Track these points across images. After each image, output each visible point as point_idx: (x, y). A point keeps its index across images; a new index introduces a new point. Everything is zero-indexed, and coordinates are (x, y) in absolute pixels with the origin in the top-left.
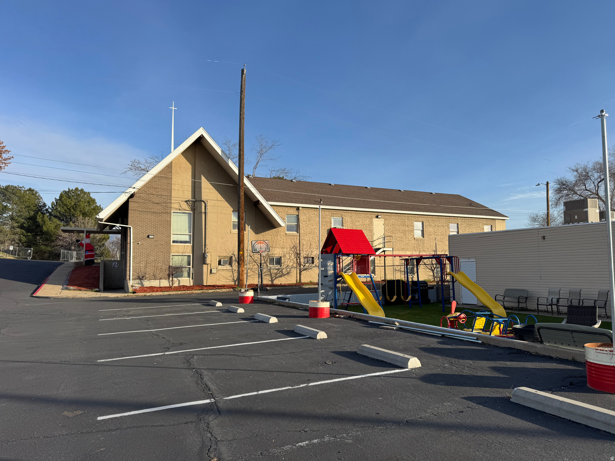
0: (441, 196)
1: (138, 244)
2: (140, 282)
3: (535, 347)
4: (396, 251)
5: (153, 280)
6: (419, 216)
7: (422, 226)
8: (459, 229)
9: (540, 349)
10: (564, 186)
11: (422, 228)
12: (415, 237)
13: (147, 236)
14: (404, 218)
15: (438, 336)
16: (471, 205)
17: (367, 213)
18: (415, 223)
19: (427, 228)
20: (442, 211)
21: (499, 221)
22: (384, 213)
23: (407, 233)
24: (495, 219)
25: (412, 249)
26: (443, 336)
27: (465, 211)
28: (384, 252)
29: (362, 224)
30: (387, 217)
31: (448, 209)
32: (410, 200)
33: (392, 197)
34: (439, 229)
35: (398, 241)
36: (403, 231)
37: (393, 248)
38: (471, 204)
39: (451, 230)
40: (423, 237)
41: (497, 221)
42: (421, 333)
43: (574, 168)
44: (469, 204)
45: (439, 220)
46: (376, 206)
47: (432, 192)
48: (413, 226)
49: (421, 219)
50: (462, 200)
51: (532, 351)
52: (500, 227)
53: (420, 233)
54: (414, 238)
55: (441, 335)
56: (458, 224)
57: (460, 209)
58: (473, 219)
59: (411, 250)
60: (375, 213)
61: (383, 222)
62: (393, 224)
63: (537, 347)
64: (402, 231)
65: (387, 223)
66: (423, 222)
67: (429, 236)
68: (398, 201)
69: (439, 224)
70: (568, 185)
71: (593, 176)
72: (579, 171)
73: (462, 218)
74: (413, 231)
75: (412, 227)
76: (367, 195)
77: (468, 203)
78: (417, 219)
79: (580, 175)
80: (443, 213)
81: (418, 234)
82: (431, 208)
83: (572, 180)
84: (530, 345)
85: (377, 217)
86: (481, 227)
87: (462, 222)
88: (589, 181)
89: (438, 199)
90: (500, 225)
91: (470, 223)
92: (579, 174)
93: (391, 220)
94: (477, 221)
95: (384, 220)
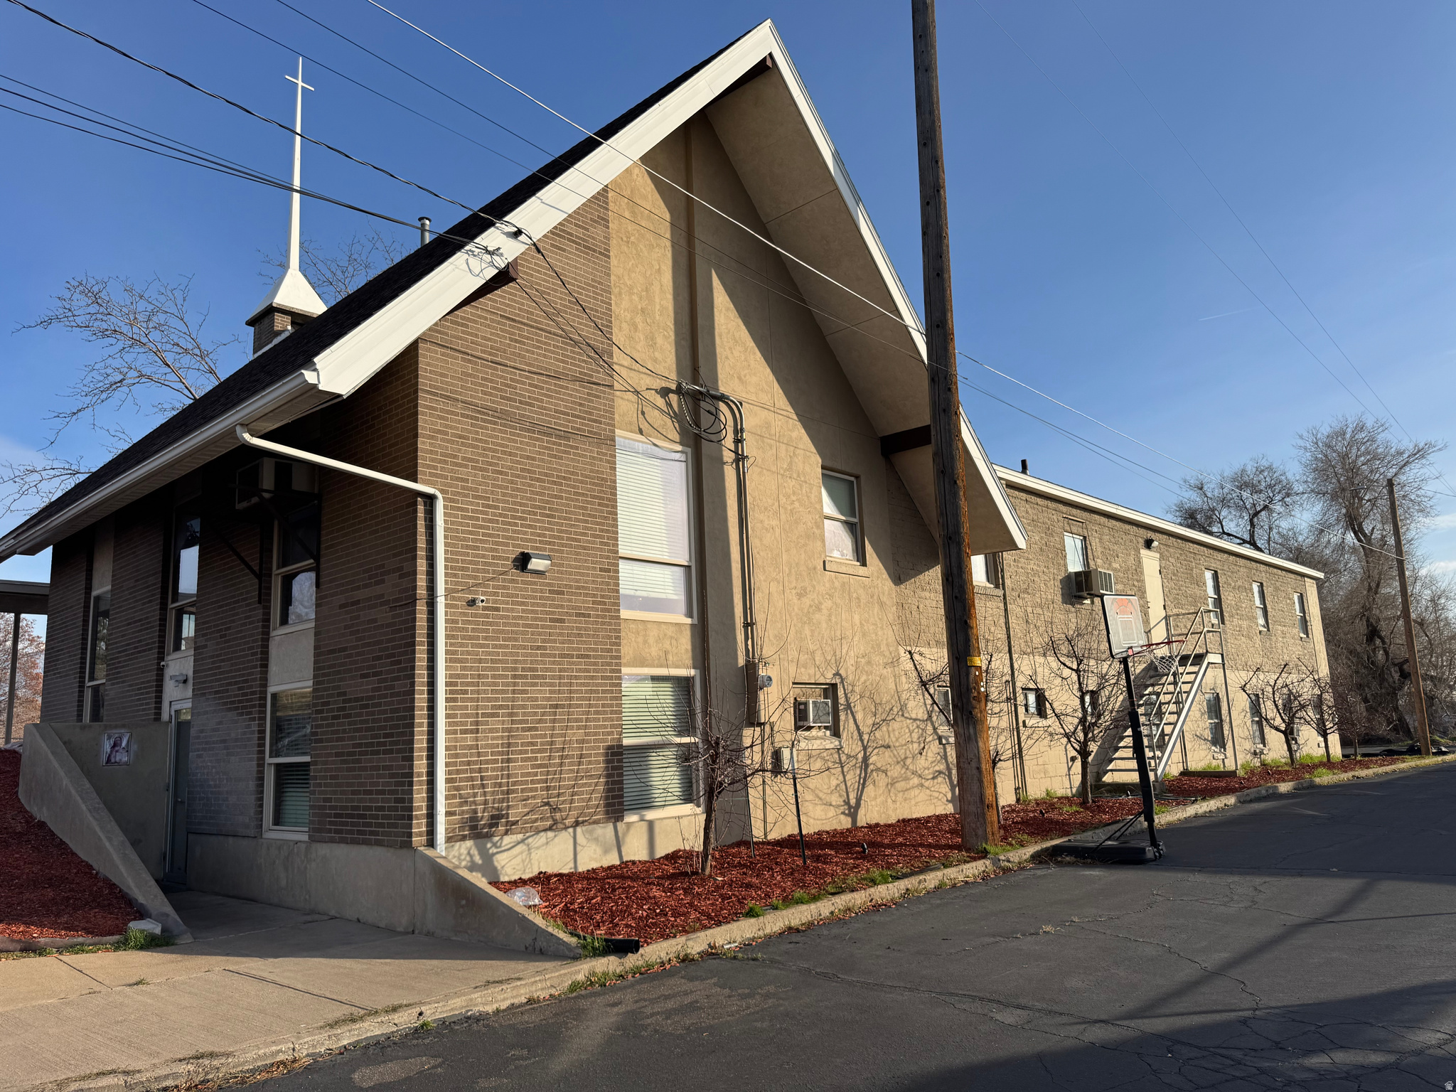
1: (472, 603)
2: (478, 859)
5: (543, 837)
8: (1266, 600)
11: (1214, 593)
13: (515, 560)
14: (1188, 554)
17: (1128, 527)
19: (1225, 594)
22: (1157, 534)
24: (1305, 576)
29: (1123, 565)
30: (1162, 547)
34: (1242, 598)
37: (1222, 655)
41: (1307, 583)
45: (1237, 568)
48: (1205, 584)
49: (1213, 562)
56: (1262, 584)
58: (1279, 571)
60: (1142, 530)
61: (1158, 565)
62: (1174, 573)
64: (1191, 599)
65: (1165, 568)
66: (1216, 572)
67: (1232, 620)
69: (1239, 583)
73: (1266, 567)
74: (1206, 599)
75: (1204, 588)
78: (1207, 560)
85: (1148, 545)
86: (1291, 596)
87: (1266, 580)
91: (1277, 584)
93: (1170, 559)
94: (1283, 577)
95: (1158, 555)
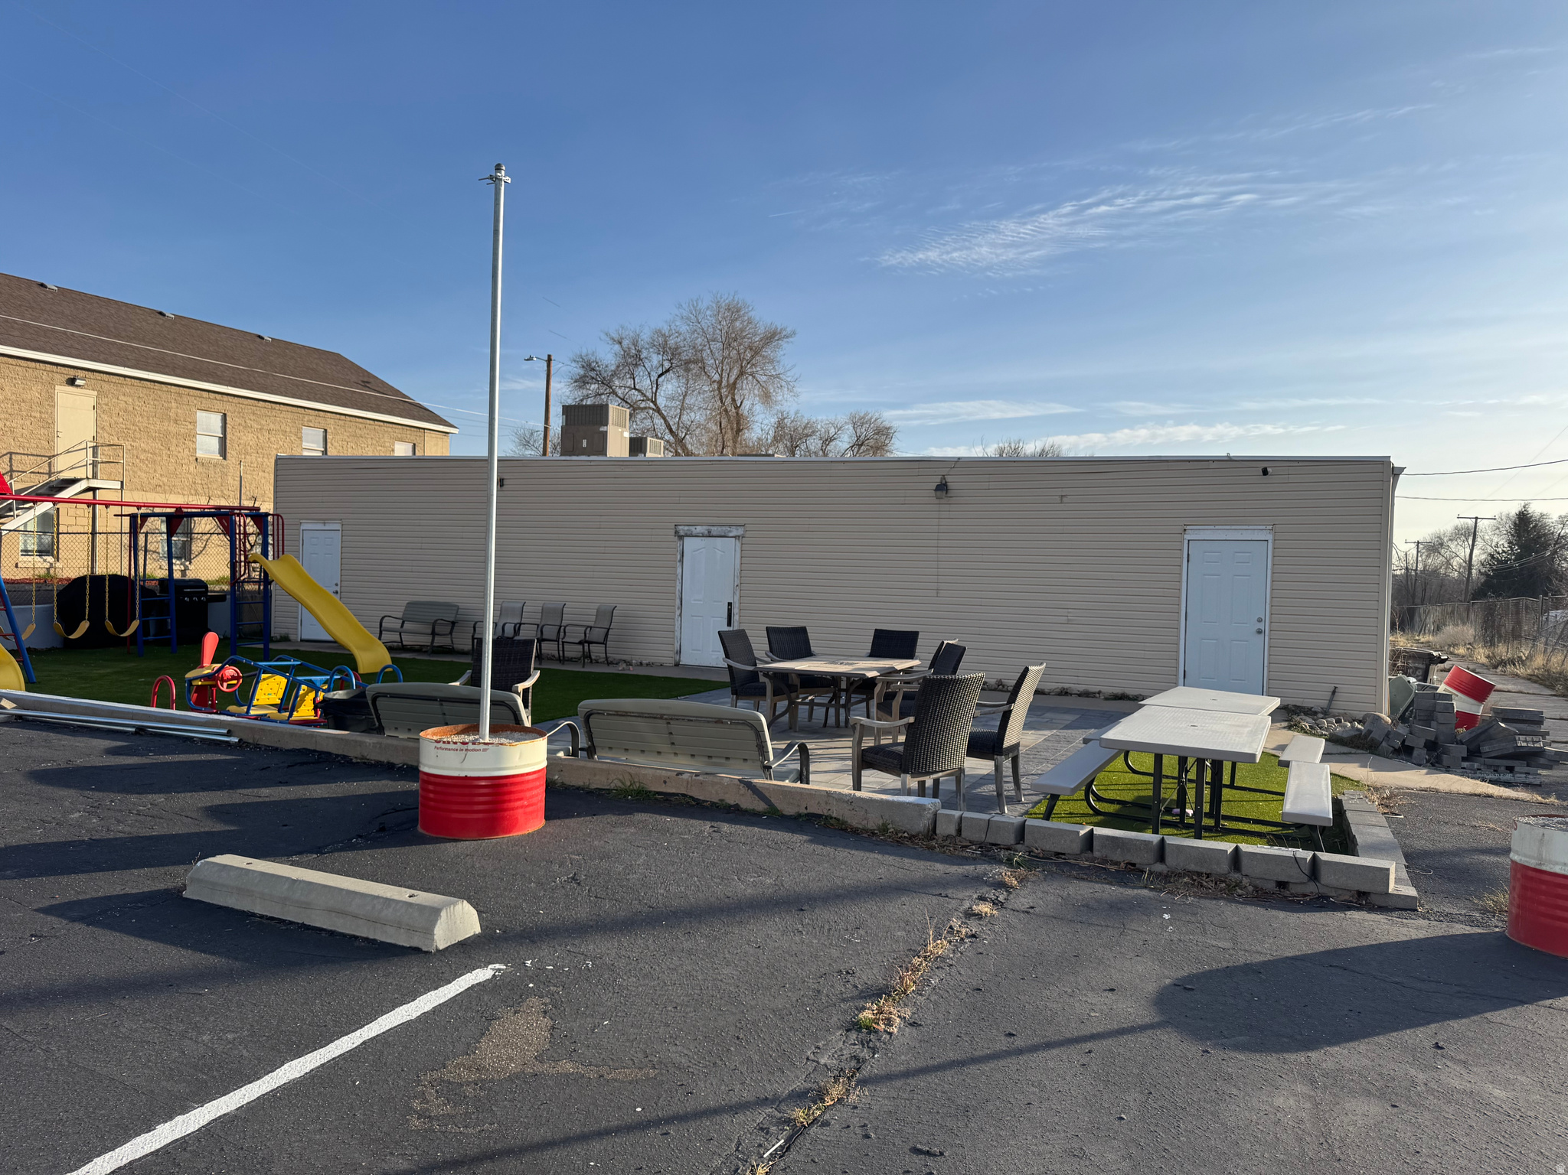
0: (287, 349)
3: (361, 743)
4: (136, 492)
6: (212, 395)
7: (222, 427)
8: (329, 445)
9: (371, 747)
10: (593, 374)
11: (220, 432)
12: (199, 454)
14: (164, 395)
15: (126, 732)
16: (368, 385)
17: (33, 364)
18: (201, 416)
19: (236, 434)
20: (283, 389)
21: (434, 434)
22: (97, 374)
23: (174, 441)
24: (424, 429)
25: (186, 488)
26: (140, 730)
27: (347, 399)
28: (91, 493)
29: (14, 397)
30: (106, 386)
31: (301, 388)
32: (191, 347)
33: (132, 329)
34: (273, 439)
35: (142, 461)
36: (162, 435)
37: (122, 483)
38: (368, 382)
39: (305, 445)
40: (225, 458)
41: (429, 435)
42: (79, 726)
43: (616, 336)
44: (363, 382)
45: (274, 413)
46: (71, 347)
47: (262, 335)
48: (194, 423)
49: (218, 405)
50: (346, 368)
51: (353, 753)
52: (434, 448)
53: (215, 444)
54: (197, 459)
55: (134, 730)
56: (326, 431)
57: (336, 392)
58: (368, 421)
59: (185, 493)
60: (63, 368)
61: (92, 402)
62: (126, 411)
63: (364, 742)
64: (157, 435)
65: (107, 405)
66: (225, 415)
67: (243, 457)
68: (150, 343)
69: (272, 426)
70: (600, 371)
71: (650, 361)
72: (625, 343)
73: (338, 416)
74: (191, 436)
75: (190, 426)
76: (42, 309)
77: (361, 379)
78: (206, 404)
79: (626, 354)
80: (285, 396)
81: (207, 446)
82: (252, 379)
83: (609, 362)
84: (351, 739)
85: (71, 382)
86: (387, 444)
87: (337, 427)
88: (641, 368)
89: (276, 356)
90: (437, 445)
91: (360, 432)
92: (625, 352)
93: (121, 397)
94: (376, 427)
95: (96, 393)
